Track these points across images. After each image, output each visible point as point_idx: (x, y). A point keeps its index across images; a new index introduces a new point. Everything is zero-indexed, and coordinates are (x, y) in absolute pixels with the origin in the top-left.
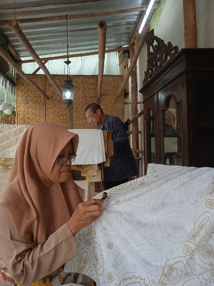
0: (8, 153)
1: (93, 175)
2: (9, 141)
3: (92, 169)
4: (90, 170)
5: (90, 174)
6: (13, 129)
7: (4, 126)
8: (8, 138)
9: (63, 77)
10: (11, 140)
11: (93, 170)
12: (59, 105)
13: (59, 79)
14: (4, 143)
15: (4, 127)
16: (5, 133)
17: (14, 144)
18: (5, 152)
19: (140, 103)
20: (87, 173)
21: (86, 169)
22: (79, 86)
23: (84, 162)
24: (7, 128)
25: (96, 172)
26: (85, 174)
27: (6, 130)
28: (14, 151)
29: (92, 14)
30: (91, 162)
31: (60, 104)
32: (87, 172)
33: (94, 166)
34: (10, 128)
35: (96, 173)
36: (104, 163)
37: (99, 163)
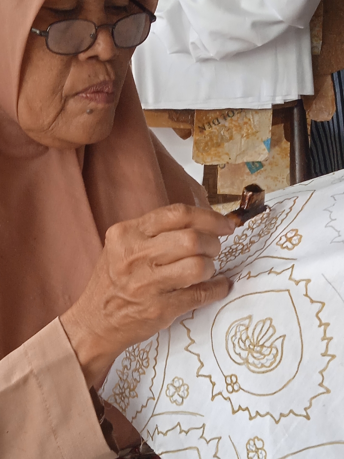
1: (248, 159)
3: (244, 132)
4: (237, 137)
5: (233, 156)
11: (248, 136)
20: (220, 150)
21: (215, 129)
23: (208, 98)
25: (263, 146)
26: (209, 154)
30: (239, 94)
32: (218, 145)
33: (257, 117)
35: (261, 153)
36: (303, 103)
37: (279, 101)
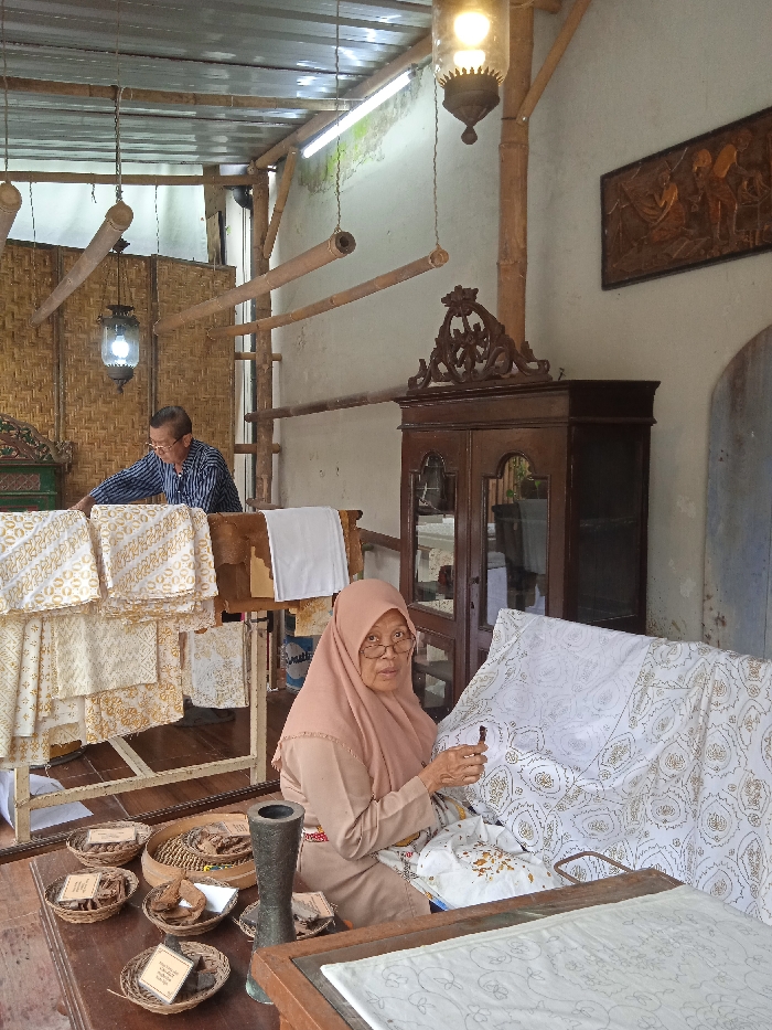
0: (151, 586)
2: (146, 554)
3: (320, 608)
4: (317, 611)
5: (316, 620)
6: (150, 518)
7: (125, 514)
8: (144, 546)
9: (29, 251)
10: (152, 549)
11: (322, 610)
12: (16, 350)
13: (13, 257)
14: (137, 560)
15: (128, 516)
16: (136, 531)
17: (160, 561)
18: (143, 584)
19: (279, 359)
20: (310, 618)
22: (86, 288)
24: (136, 517)
26: (306, 621)
27: (136, 524)
28: (163, 581)
29: (195, 96)
31: (21, 347)
32: (310, 616)
33: (326, 600)
34: (144, 518)
